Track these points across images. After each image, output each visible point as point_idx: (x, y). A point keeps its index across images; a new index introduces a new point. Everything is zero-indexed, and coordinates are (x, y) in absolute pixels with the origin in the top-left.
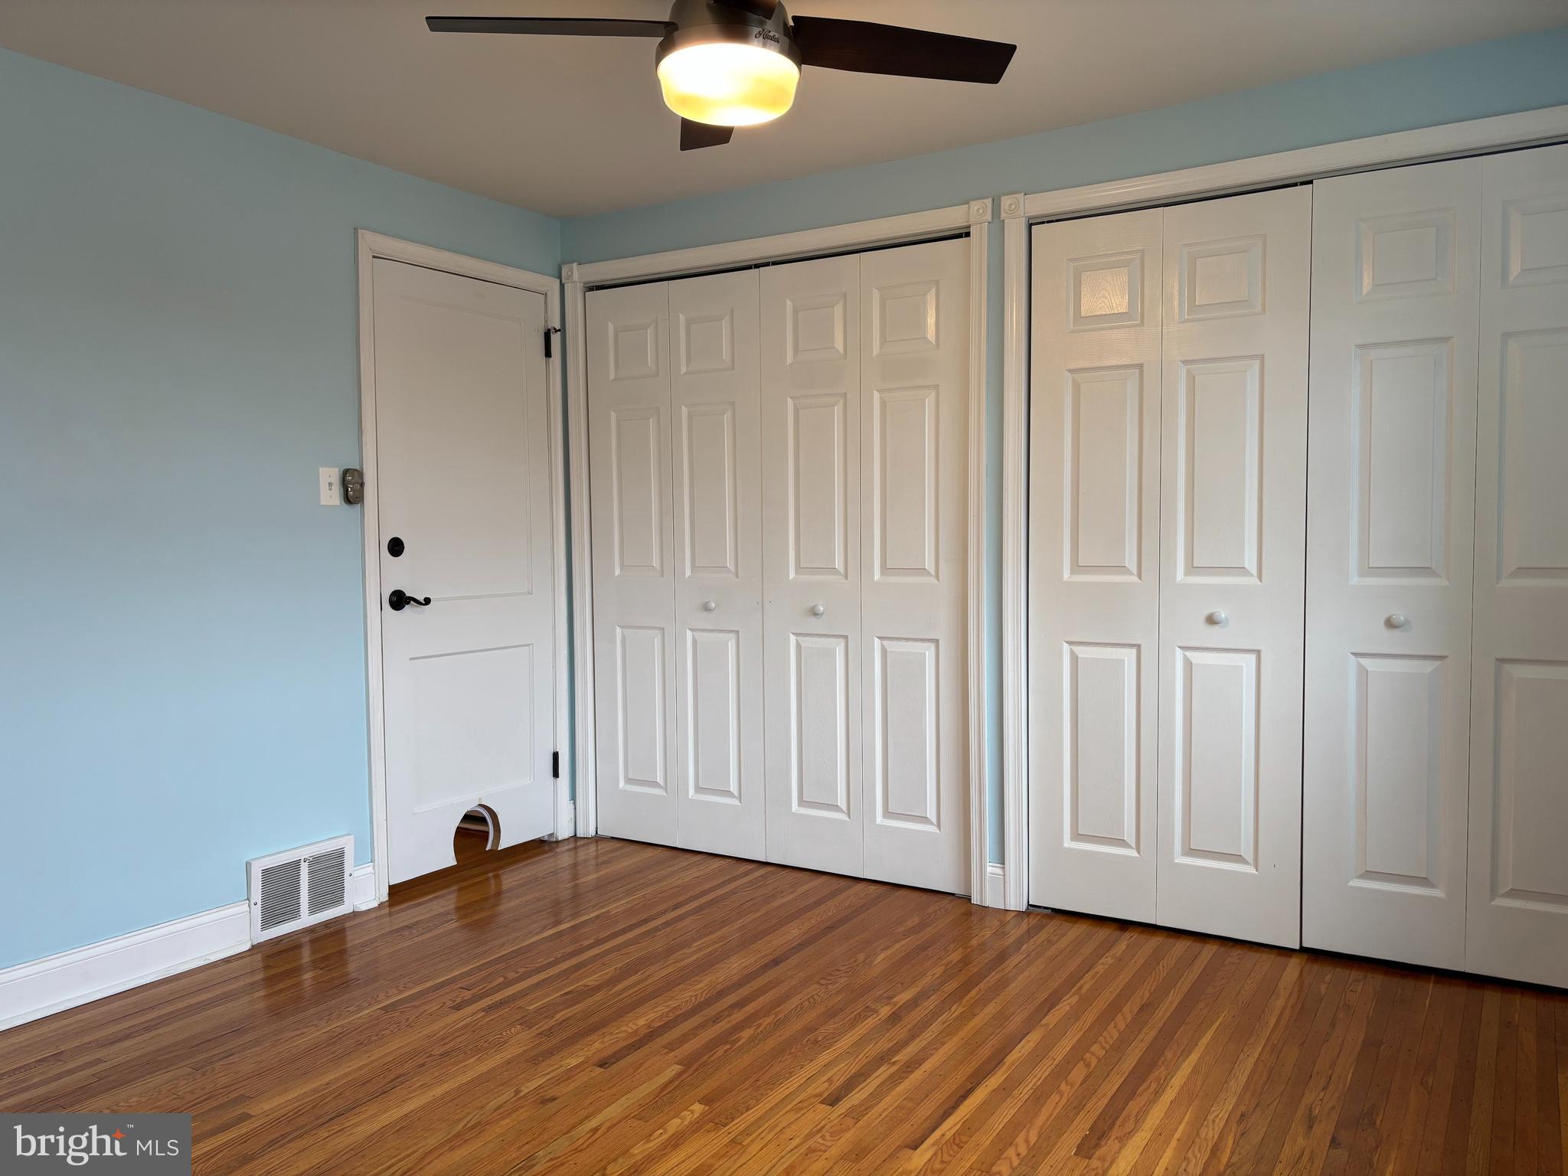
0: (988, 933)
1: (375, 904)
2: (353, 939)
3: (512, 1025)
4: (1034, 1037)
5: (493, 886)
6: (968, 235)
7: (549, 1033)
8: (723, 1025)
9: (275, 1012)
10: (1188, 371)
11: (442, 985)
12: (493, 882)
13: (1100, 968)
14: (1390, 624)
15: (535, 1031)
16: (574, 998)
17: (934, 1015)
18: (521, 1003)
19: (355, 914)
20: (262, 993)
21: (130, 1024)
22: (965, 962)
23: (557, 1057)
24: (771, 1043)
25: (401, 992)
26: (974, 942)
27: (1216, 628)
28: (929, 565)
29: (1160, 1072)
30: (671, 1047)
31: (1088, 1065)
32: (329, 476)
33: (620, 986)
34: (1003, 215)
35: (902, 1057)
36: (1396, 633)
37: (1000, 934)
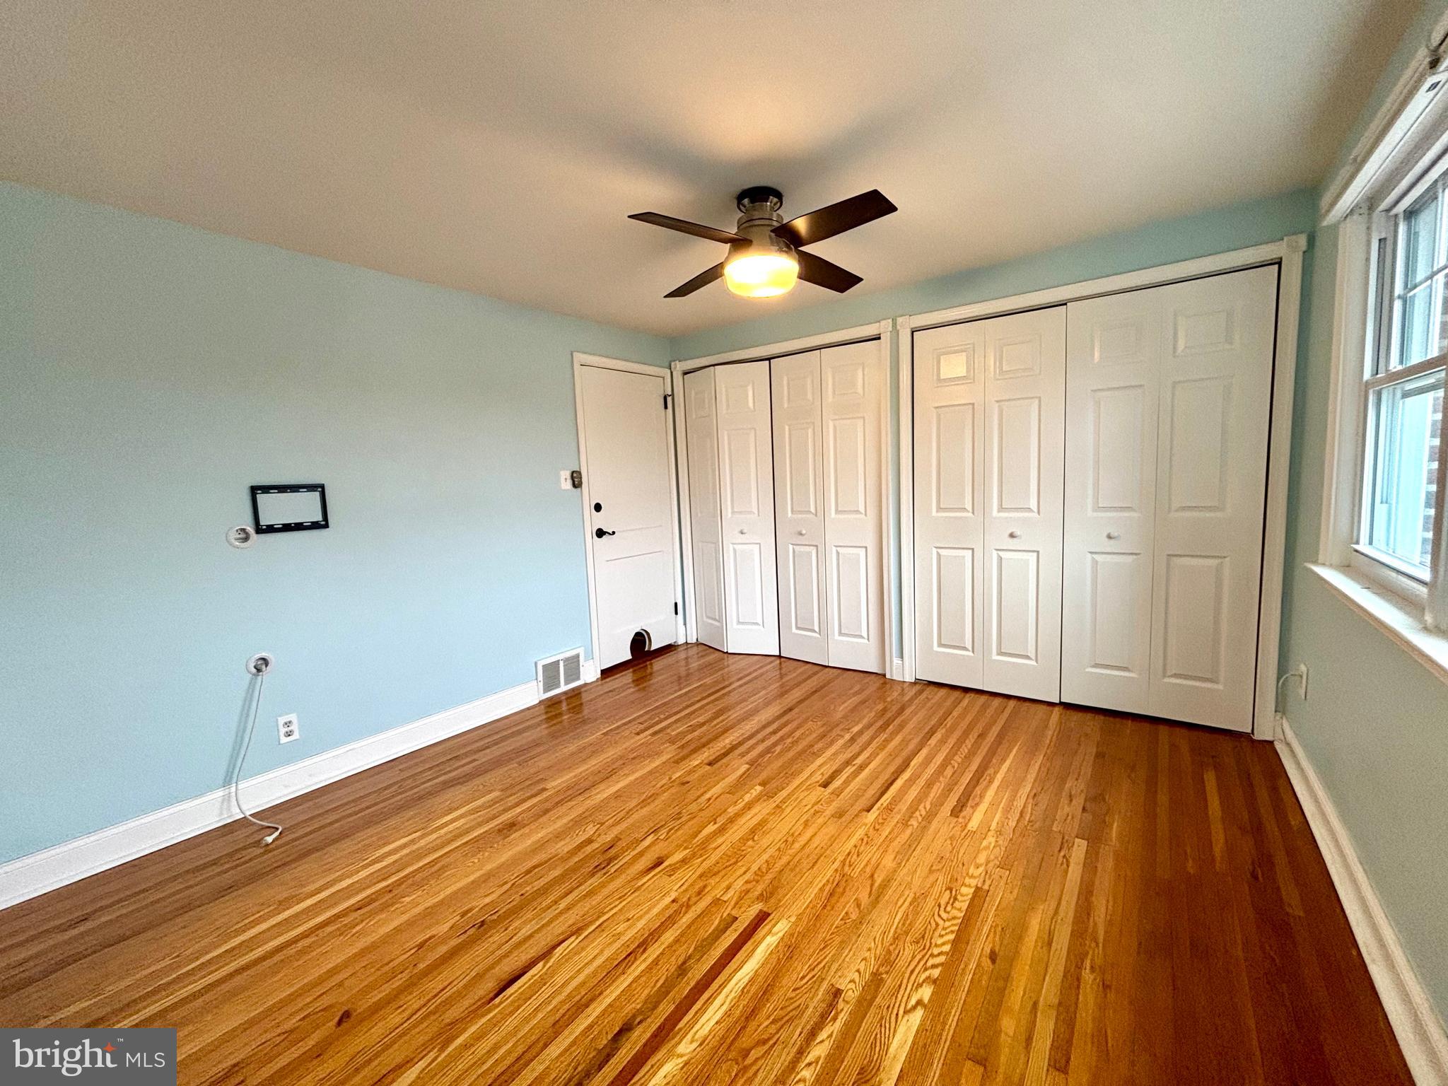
0: (895, 694)
1: (594, 679)
2: (586, 697)
3: (663, 744)
4: (924, 752)
5: (649, 671)
6: (879, 338)
7: (683, 747)
8: (768, 743)
9: (553, 736)
10: (999, 406)
11: (630, 722)
12: (649, 667)
13: (955, 714)
14: (1109, 537)
15: (675, 747)
16: (693, 729)
17: (872, 739)
18: (669, 731)
19: (586, 685)
20: (544, 726)
21: (486, 741)
22: (885, 710)
23: (688, 760)
24: (791, 754)
25: (610, 725)
26: (889, 699)
27: (1015, 539)
28: (862, 509)
29: (991, 771)
30: (742, 755)
31: (954, 767)
32: (566, 474)
33: (715, 722)
34: (898, 327)
35: (859, 761)
36: (1112, 542)
37: (902, 694)
